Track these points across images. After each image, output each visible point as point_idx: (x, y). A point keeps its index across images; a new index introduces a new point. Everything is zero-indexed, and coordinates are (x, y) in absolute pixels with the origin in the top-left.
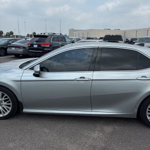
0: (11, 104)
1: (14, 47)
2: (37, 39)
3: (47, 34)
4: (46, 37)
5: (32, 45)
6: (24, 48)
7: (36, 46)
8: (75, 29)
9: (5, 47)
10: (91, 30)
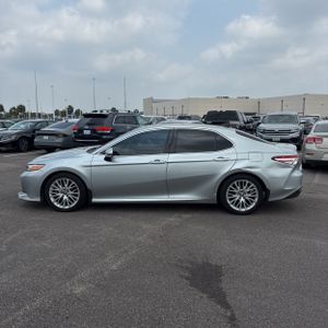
0: (78, 193)
1: (46, 135)
2: (88, 120)
3: (105, 112)
4: (105, 116)
5: (81, 131)
6: (65, 136)
7: (87, 132)
8: (155, 98)
9: (29, 135)
10: (188, 100)
